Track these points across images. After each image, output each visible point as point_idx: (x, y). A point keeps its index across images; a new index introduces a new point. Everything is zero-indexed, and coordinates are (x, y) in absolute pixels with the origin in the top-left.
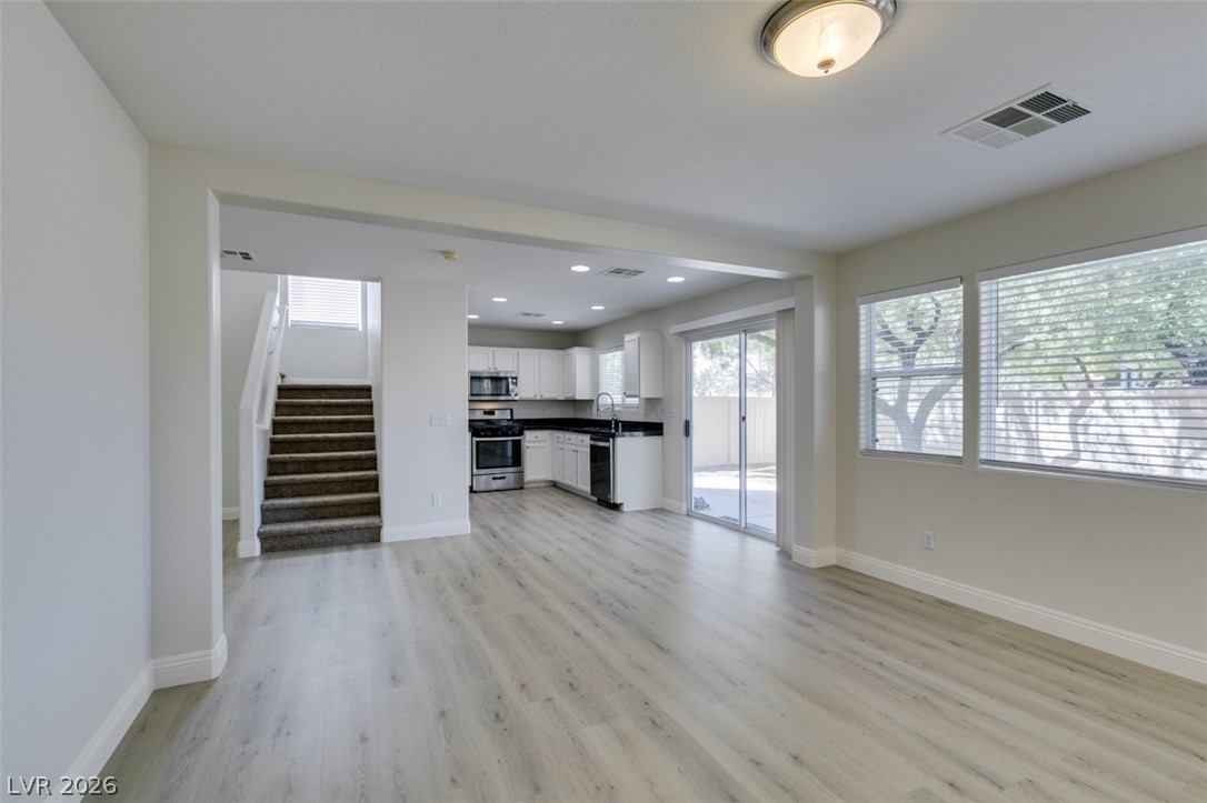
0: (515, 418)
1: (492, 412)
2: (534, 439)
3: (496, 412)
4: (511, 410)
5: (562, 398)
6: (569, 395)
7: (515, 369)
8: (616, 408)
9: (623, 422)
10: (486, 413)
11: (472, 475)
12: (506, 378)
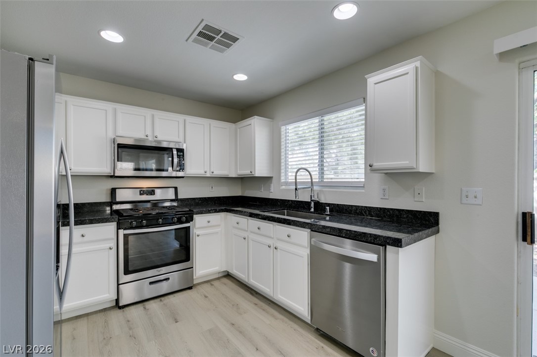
0: (179, 197)
1: (151, 192)
2: (205, 224)
3: (158, 191)
4: (176, 188)
5: (234, 175)
6: (245, 172)
7: (181, 140)
8: (315, 188)
9: (329, 205)
10: (142, 192)
11: (118, 285)
12: (171, 149)
